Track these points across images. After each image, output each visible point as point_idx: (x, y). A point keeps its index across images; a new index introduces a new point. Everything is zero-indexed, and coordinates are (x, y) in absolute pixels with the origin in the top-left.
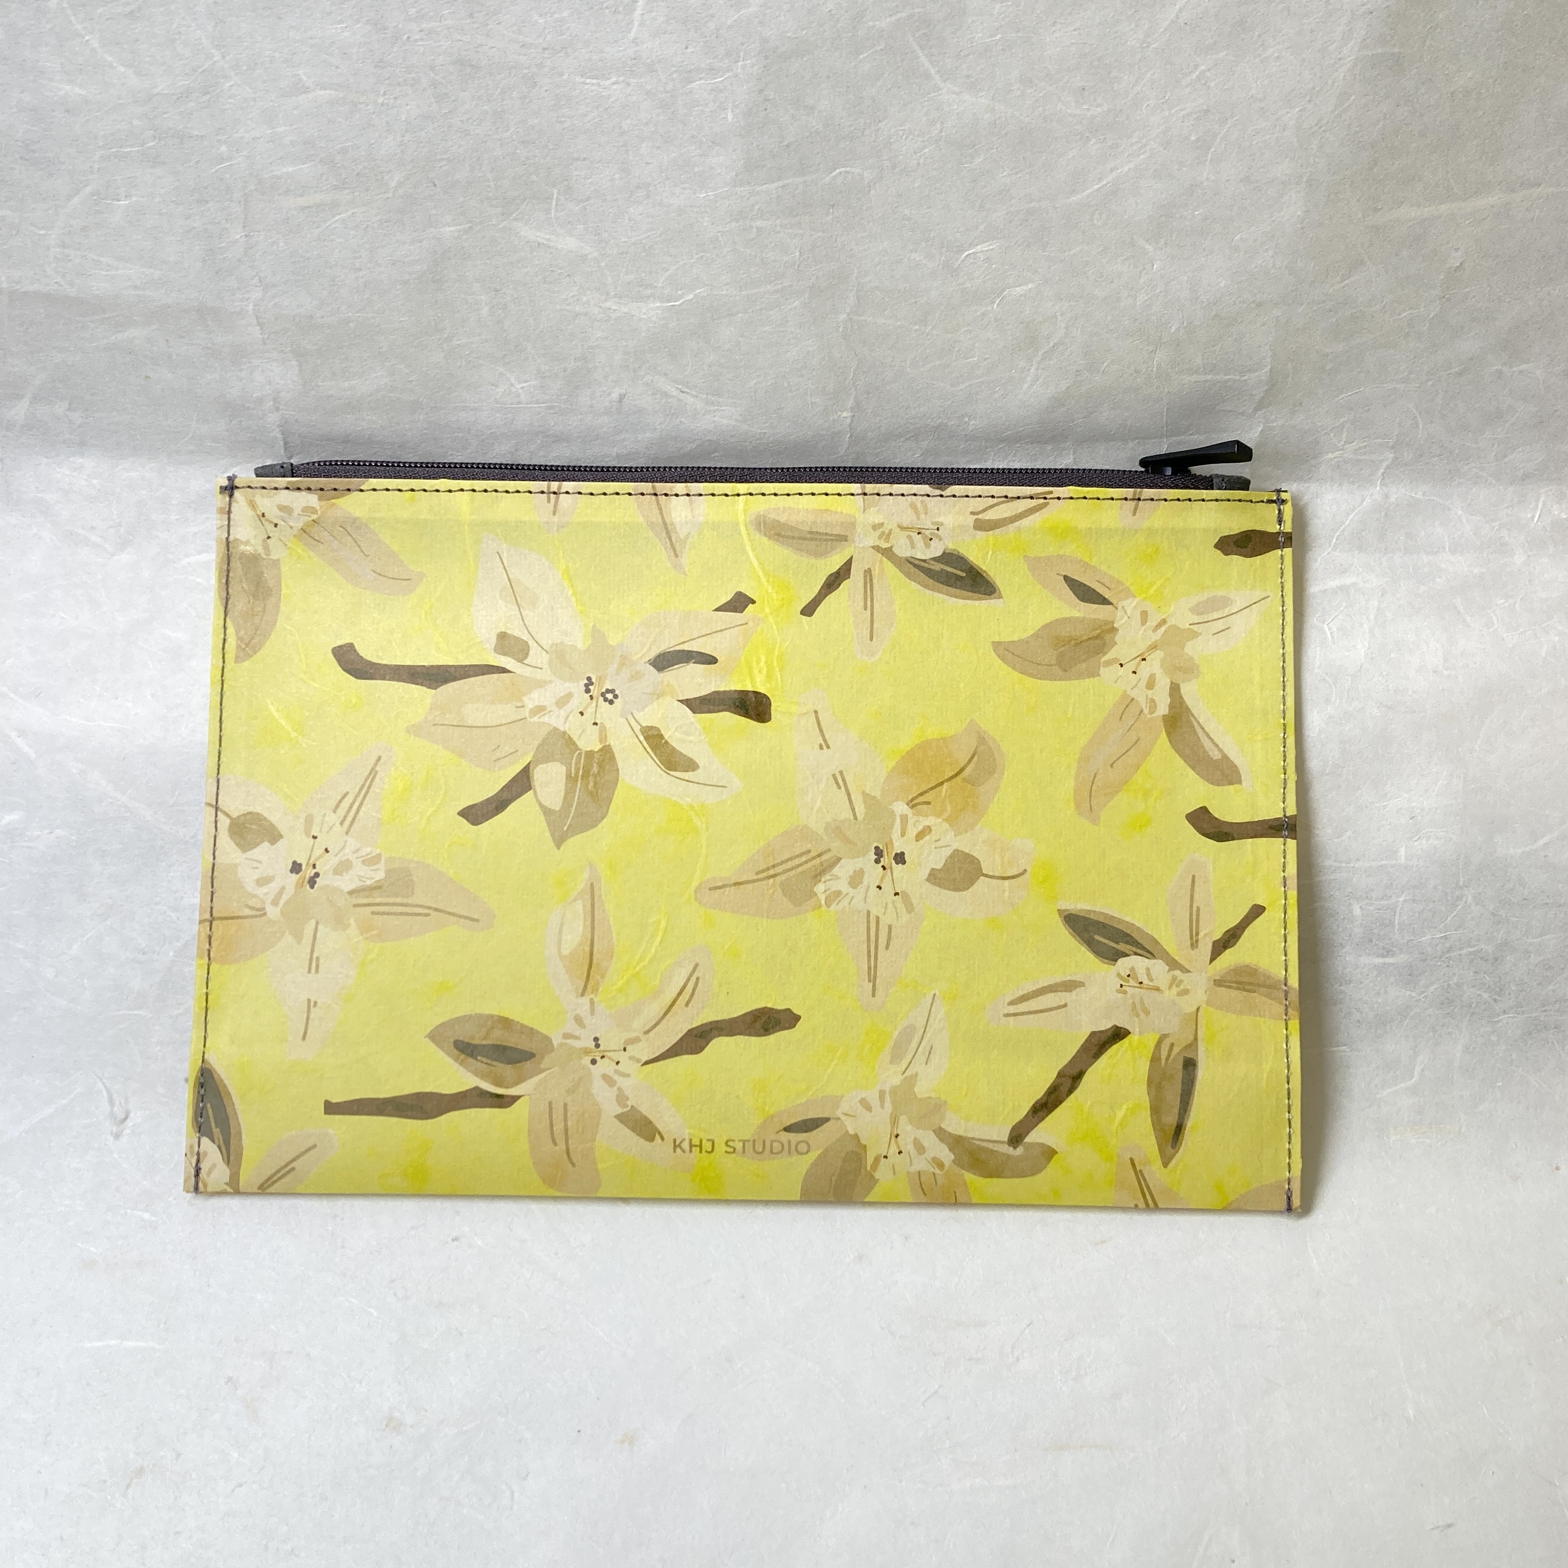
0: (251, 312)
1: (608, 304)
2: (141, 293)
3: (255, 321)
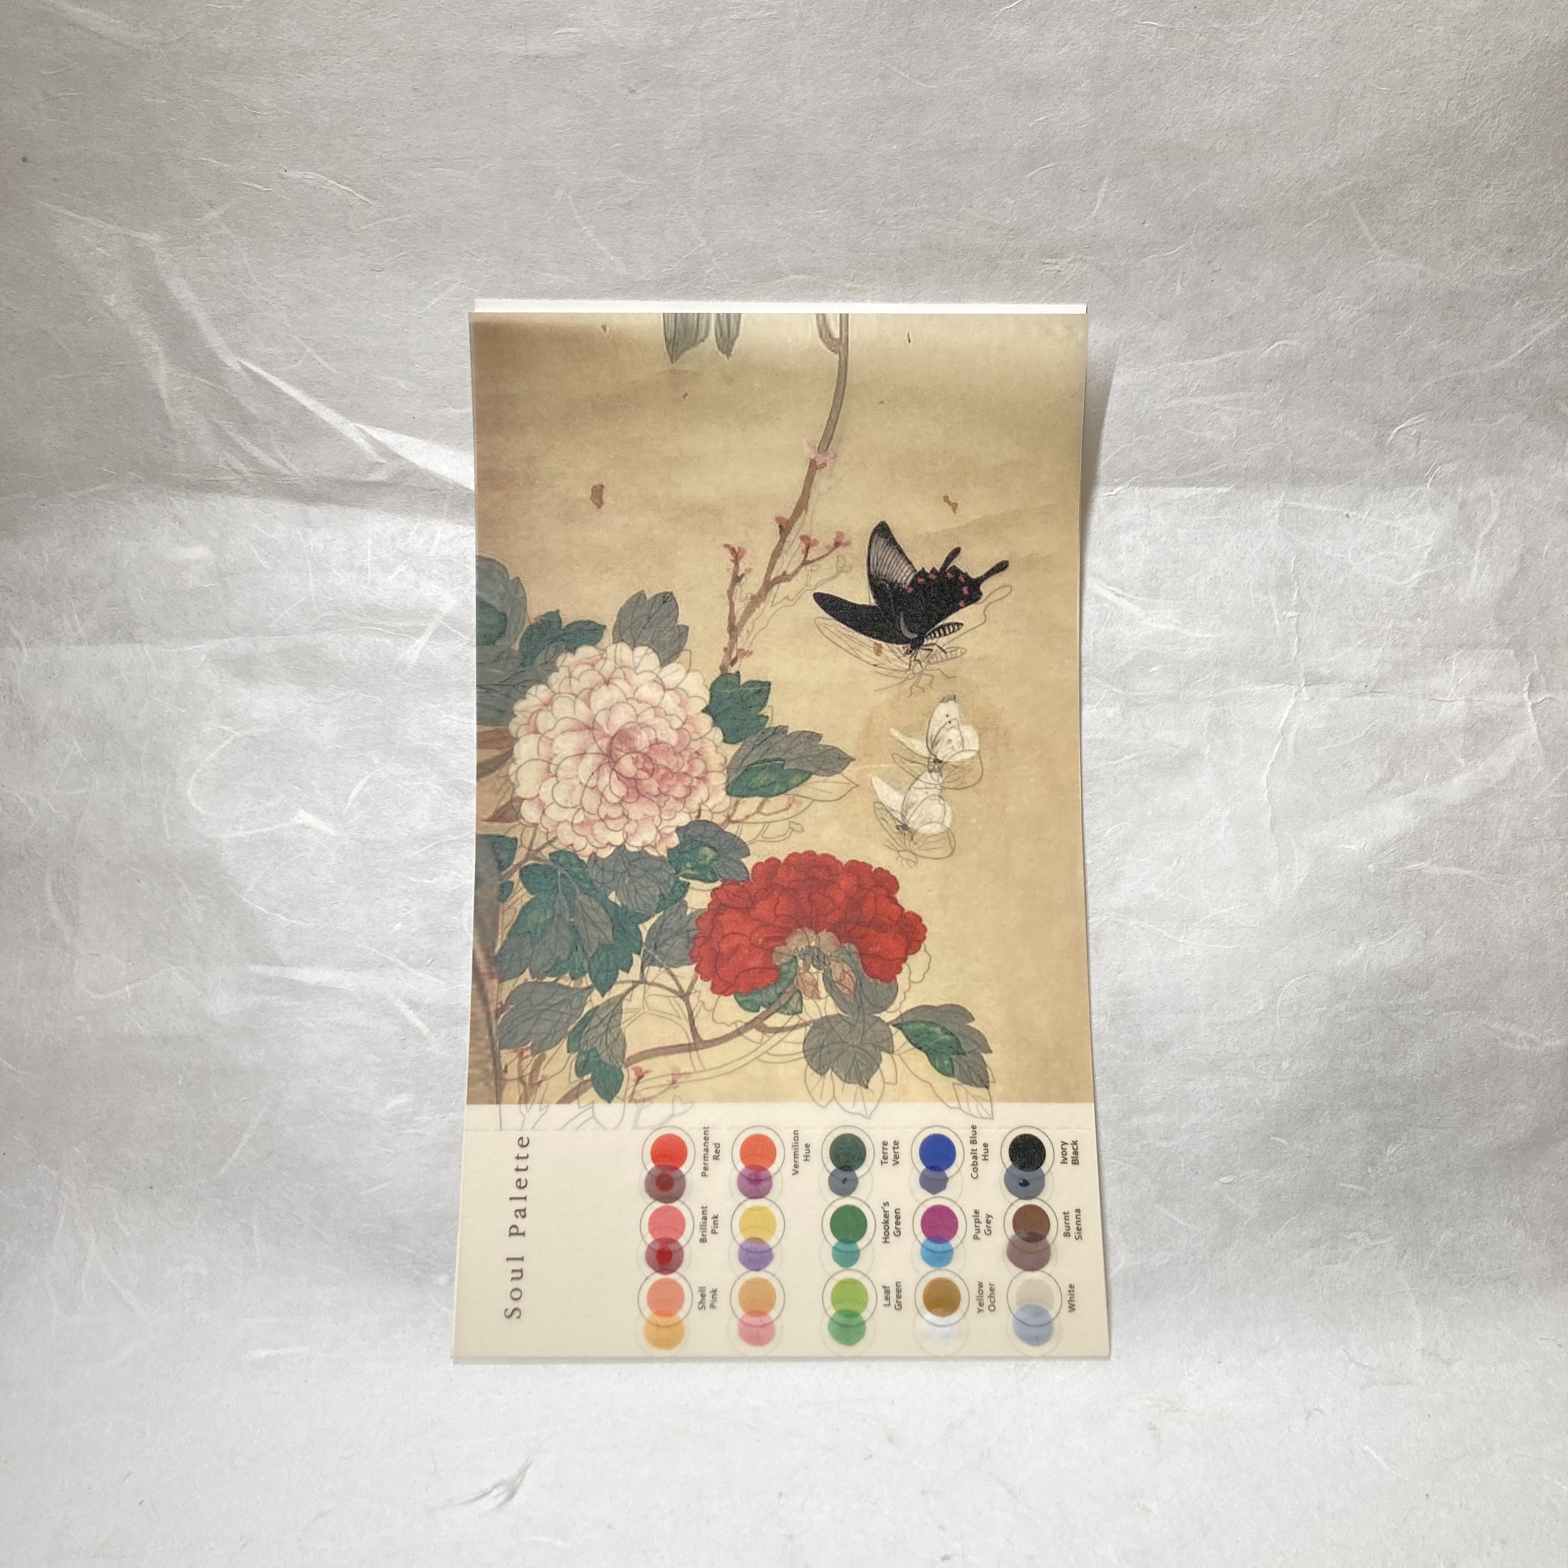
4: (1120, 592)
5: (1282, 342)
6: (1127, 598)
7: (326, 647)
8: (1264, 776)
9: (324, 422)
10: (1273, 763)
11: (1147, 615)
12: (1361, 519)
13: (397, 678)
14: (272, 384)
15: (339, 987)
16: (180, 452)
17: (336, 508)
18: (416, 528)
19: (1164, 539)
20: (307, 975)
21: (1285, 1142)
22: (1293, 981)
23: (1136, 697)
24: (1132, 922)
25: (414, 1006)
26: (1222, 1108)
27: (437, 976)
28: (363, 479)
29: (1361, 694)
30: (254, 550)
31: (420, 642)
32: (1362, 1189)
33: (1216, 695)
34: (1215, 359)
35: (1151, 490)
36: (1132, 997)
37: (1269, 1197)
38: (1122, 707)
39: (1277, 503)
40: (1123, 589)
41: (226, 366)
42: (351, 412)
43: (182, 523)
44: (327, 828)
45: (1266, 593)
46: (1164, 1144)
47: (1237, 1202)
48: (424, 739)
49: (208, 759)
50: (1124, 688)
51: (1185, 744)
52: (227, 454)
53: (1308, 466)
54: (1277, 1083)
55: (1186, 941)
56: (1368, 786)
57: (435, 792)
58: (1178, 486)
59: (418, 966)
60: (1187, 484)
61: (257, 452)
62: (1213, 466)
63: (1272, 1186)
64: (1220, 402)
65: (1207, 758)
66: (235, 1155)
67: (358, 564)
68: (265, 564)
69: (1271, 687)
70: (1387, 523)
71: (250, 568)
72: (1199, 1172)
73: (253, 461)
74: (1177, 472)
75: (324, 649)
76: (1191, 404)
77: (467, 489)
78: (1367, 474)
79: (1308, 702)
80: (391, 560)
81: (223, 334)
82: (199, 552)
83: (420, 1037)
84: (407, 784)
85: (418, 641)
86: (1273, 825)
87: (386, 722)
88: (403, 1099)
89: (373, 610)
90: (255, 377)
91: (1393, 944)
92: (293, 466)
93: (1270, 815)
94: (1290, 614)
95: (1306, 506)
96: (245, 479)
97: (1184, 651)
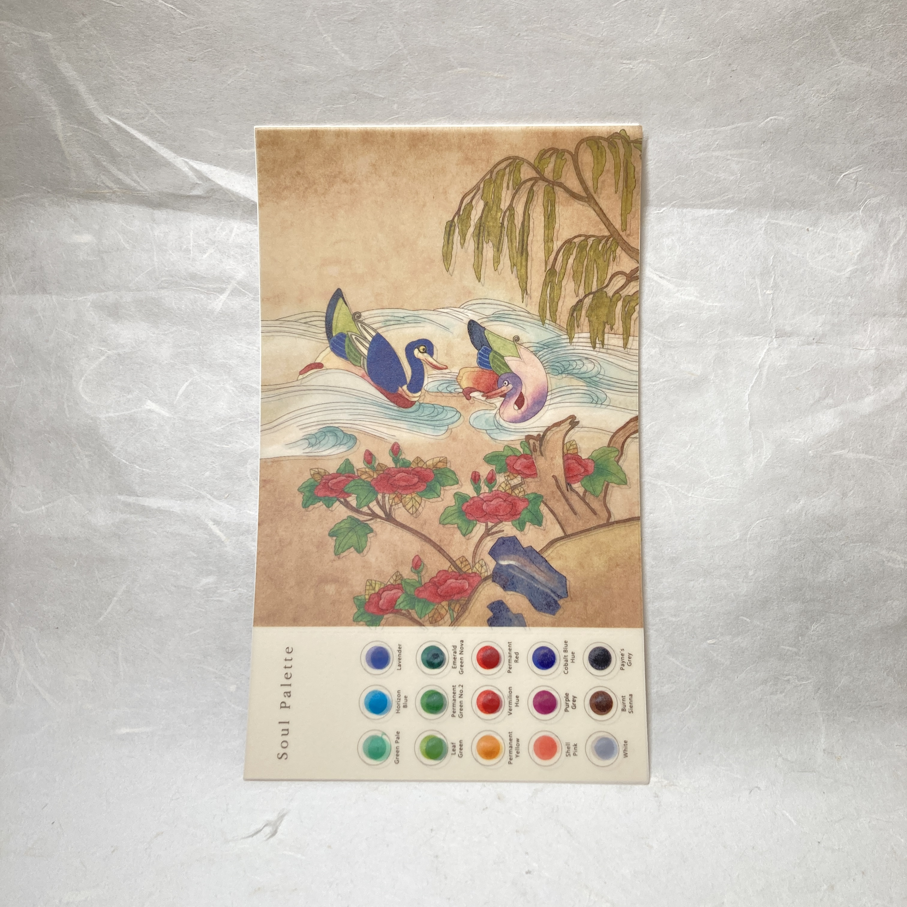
4: (662, 275)
5: (772, 118)
6: (666, 279)
7: (165, 300)
8: (747, 394)
9: (163, 157)
10: (753, 386)
11: (678, 291)
12: (816, 232)
13: (208, 320)
14: (129, 133)
15: (171, 510)
16: (73, 174)
17: (171, 211)
18: (221, 225)
19: (691, 242)
20: (152, 502)
21: (748, 620)
22: (757, 522)
23: (669, 342)
24: (660, 483)
25: (217, 522)
26: (711, 598)
27: (231, 505)
28: (188, 194)
29: (809, 344)
30: (120, 237)
31: (223, 297)
32: (795, 650)
33: (720, 342)
34: (730, 127)
35: (685, 210)
36: (658, 529)
37: (737, 653)
38: (660, 349)
39: (763, 221)
40: (663, 273)
41: (100, 120)
42: (179, 150)
43: (76, 219)
44: (165, 413)
45: (754, 278)
46: (674, 619)
47: (717, 655)
48: (225, 358)
49: (92, 368)
50: (662, 337)
51: (699, 373)
52: (103, 177)
53: (785, 197)
54: (744, 584)
55: (693, 496)
56: (811, 402)
57: (231, 391)
58: (700, 208)
59: (219, 498)
60: (708, 207)
61: (121, 176)
62: (723, 197)
63: (739, 646)
64: (731, 155)
65: (712, 381)
66: (108, 610)
67: (185, 247)
68: (126, 246)
69: (754, 338)
70: (833, 235)
71: (118, 249)
72: (695, 636)
73: (118, 181)
74: (701, 199)
75: (163, 301)
76: (712, 156)
77: (252, 201)
78: (822, 203)
79: (777, 348)
80: (205, 245)
81: (96, 100)
82: (86, 238)
83: (220, 541)
84: (213, 385)
85: (221, 297)
86: (751, 425)
87: (201, 347)
88: (211, 579)
89: (193, 277)
90: (118, 128)
91: (822, 500)
92: (143, 185)
93: (749, 419)
94: (768, 292)
95: (782, 223)
96: (114, 192)
97: (701, 314)
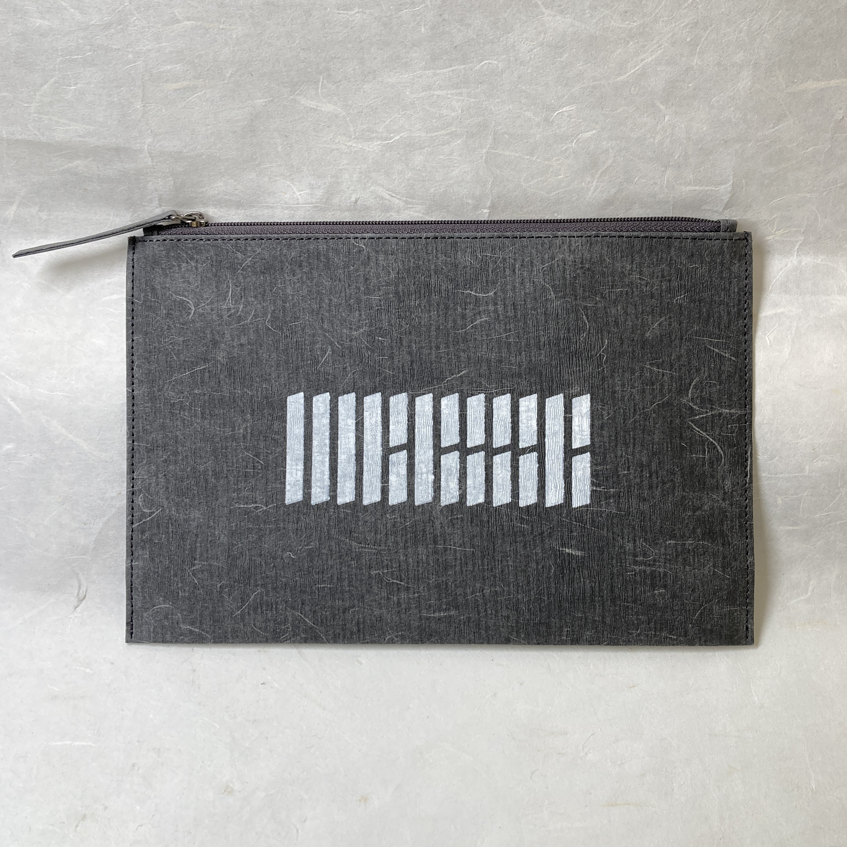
0: (146, 149)
1: (350, 144)
2: (82, 139)
3: (148, 155)
